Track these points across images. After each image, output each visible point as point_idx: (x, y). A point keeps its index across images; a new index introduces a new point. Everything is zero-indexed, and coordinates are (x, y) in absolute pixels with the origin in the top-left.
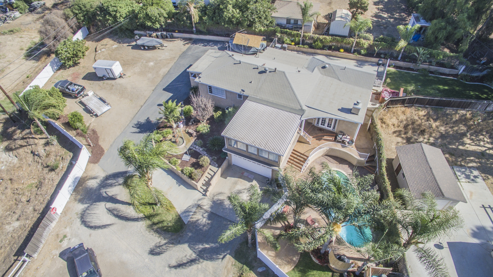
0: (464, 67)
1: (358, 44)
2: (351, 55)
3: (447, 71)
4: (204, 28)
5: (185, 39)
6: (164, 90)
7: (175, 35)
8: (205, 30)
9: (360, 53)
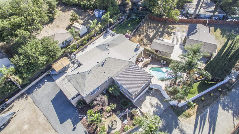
0: (124, 17)
1: (96, 31)
2: (97, 37)
3: (121, 21)
4: (27, 81)
5: (18, 98)
6: (61, 123)
7: (7, 102)
8: (28, 82)
9: (99, 34)
